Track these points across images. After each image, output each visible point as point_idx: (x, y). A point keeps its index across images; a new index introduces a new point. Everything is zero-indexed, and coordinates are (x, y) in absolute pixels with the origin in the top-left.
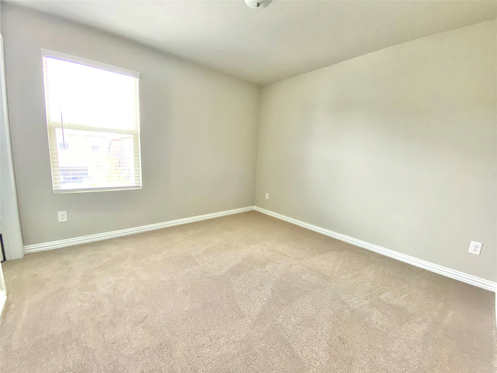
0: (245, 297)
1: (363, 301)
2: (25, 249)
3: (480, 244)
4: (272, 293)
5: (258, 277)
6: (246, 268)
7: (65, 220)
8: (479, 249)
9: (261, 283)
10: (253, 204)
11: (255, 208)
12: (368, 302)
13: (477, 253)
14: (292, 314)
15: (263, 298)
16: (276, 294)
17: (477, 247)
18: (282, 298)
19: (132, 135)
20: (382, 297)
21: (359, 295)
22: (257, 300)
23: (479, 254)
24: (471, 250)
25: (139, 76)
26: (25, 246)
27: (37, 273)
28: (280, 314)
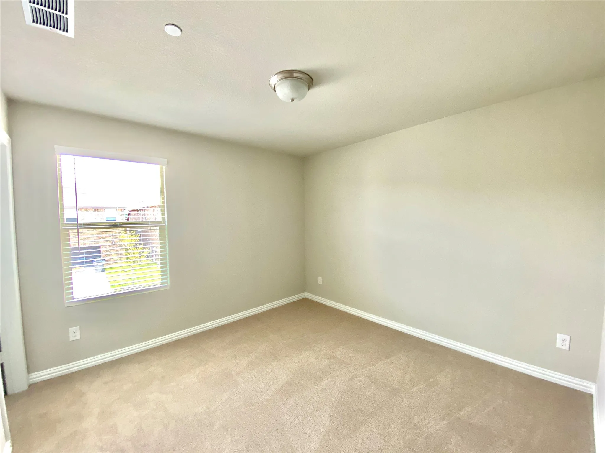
0: (298, 430)
1: (439, 422)
2: (30, 377)
3: (568, 338)
4: (331, 420)
5: (314, 398)
6: (298, 386)
7: (78, 337)
8: (567, 343)
9: (317, 407)
10: (304, 290)
11: (307, 295)
12: (445, 422)
13: (566, 347)
14: (355, 450)
15: (320, 429)
16: (335, 422)
17: (565, 340)
18: (342, 427)
19: (158, 228)
20: (462, 414)
21: (434, 414)
22: (313, 432)
23: (568, 349)
24: (559, 344)
25: (166, 163)
26: (30, 374)
27: (45, 412)
28: (341, 451)
